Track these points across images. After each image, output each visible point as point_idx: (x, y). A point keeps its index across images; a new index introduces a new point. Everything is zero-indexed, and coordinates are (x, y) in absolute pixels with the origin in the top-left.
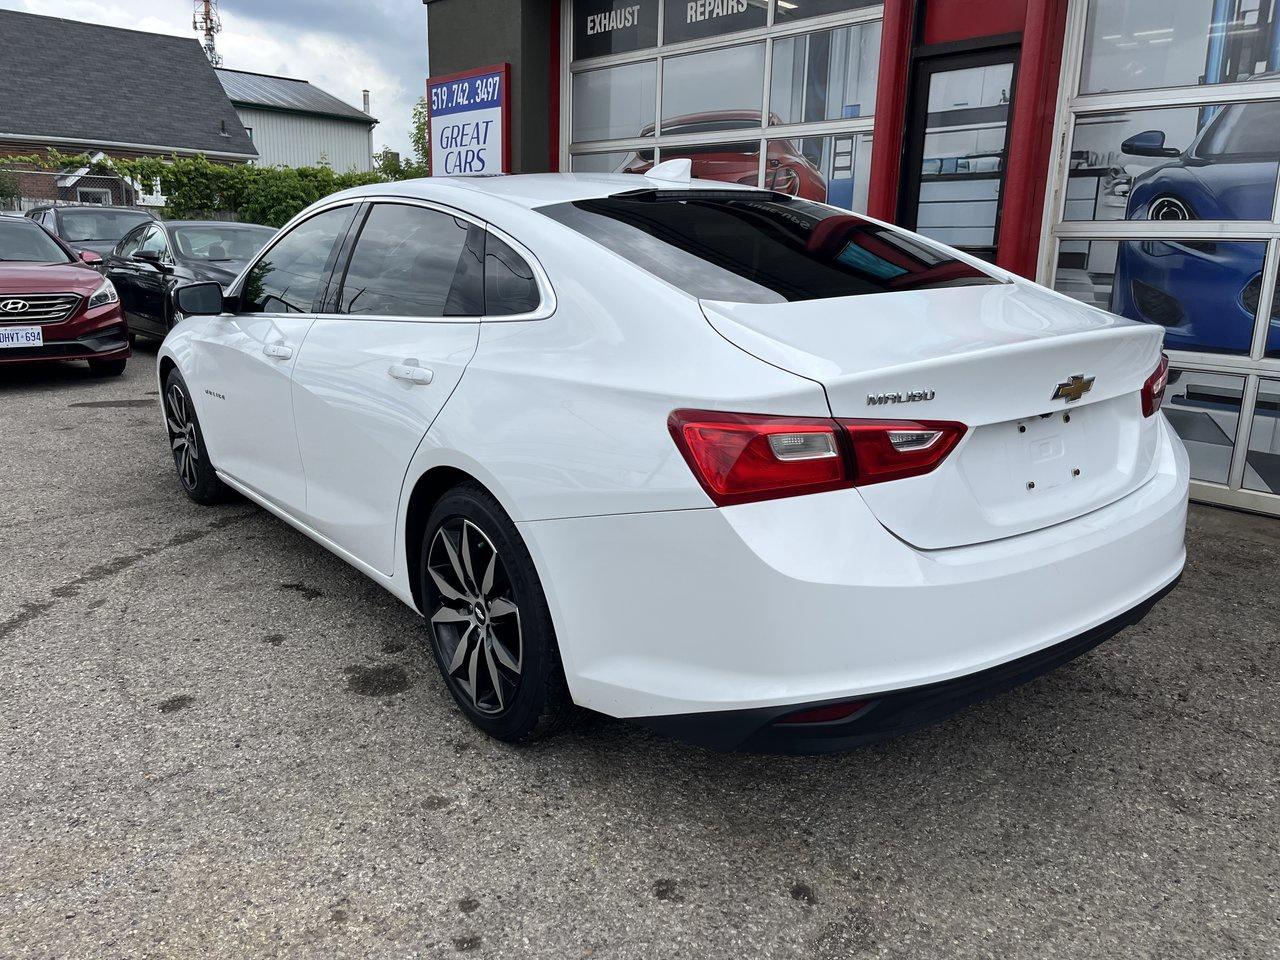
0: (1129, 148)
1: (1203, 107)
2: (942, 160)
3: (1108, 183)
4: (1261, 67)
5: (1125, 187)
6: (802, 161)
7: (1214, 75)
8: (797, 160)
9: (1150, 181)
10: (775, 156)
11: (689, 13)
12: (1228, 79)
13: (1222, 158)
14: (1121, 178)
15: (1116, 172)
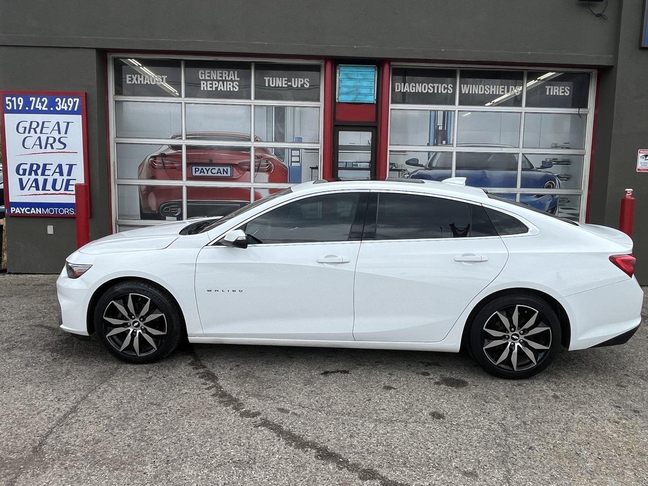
0: (408, 163)
1: (429, 152)
2: (346, 163)
3: (402, 174)
4: (444, 142)
5: (408, 175)
6: (275, 157)
7: (431, 143)
8: (272, 157)
9: (415, 174)
10: (259, 154)
11: (202, 86)
12: (436, 145)
13: (436, 168)
14: (406, 172)
15: (405, 170)
